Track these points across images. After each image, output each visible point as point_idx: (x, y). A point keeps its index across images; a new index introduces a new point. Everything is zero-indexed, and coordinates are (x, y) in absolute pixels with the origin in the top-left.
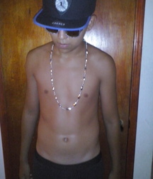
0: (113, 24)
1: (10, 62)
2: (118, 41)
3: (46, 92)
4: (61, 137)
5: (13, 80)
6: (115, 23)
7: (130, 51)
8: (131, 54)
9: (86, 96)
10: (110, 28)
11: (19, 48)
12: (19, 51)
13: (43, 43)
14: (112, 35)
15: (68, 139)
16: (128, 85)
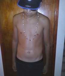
0: (47, 5)
1: (4, 21)
2: (49, 12)
3: (21, 33)
4: (27, 51)
5: (5, 28)
6: (47, 4)
7: (53, 16)
8: (54, 17)
9: (38, 35)
10: (45, 6)
11: (8, 15)
12: (8, 16)
13: (18, 13)
14: (46, 9)
15: (30, 52)
16: (53, 30)
